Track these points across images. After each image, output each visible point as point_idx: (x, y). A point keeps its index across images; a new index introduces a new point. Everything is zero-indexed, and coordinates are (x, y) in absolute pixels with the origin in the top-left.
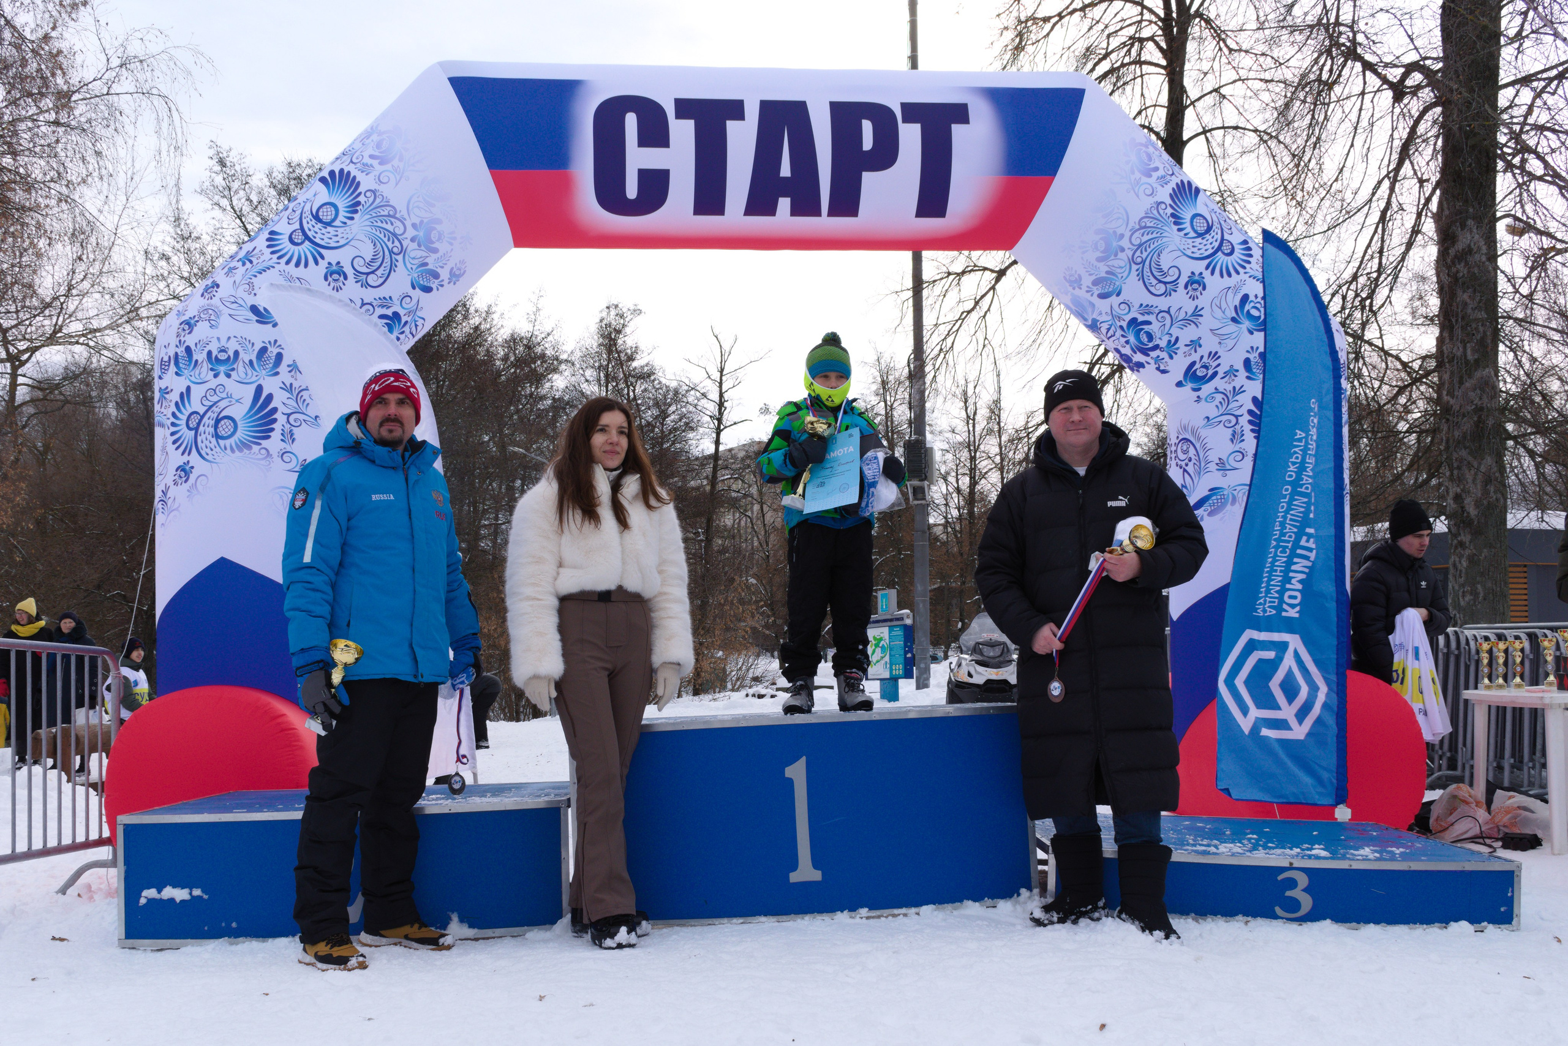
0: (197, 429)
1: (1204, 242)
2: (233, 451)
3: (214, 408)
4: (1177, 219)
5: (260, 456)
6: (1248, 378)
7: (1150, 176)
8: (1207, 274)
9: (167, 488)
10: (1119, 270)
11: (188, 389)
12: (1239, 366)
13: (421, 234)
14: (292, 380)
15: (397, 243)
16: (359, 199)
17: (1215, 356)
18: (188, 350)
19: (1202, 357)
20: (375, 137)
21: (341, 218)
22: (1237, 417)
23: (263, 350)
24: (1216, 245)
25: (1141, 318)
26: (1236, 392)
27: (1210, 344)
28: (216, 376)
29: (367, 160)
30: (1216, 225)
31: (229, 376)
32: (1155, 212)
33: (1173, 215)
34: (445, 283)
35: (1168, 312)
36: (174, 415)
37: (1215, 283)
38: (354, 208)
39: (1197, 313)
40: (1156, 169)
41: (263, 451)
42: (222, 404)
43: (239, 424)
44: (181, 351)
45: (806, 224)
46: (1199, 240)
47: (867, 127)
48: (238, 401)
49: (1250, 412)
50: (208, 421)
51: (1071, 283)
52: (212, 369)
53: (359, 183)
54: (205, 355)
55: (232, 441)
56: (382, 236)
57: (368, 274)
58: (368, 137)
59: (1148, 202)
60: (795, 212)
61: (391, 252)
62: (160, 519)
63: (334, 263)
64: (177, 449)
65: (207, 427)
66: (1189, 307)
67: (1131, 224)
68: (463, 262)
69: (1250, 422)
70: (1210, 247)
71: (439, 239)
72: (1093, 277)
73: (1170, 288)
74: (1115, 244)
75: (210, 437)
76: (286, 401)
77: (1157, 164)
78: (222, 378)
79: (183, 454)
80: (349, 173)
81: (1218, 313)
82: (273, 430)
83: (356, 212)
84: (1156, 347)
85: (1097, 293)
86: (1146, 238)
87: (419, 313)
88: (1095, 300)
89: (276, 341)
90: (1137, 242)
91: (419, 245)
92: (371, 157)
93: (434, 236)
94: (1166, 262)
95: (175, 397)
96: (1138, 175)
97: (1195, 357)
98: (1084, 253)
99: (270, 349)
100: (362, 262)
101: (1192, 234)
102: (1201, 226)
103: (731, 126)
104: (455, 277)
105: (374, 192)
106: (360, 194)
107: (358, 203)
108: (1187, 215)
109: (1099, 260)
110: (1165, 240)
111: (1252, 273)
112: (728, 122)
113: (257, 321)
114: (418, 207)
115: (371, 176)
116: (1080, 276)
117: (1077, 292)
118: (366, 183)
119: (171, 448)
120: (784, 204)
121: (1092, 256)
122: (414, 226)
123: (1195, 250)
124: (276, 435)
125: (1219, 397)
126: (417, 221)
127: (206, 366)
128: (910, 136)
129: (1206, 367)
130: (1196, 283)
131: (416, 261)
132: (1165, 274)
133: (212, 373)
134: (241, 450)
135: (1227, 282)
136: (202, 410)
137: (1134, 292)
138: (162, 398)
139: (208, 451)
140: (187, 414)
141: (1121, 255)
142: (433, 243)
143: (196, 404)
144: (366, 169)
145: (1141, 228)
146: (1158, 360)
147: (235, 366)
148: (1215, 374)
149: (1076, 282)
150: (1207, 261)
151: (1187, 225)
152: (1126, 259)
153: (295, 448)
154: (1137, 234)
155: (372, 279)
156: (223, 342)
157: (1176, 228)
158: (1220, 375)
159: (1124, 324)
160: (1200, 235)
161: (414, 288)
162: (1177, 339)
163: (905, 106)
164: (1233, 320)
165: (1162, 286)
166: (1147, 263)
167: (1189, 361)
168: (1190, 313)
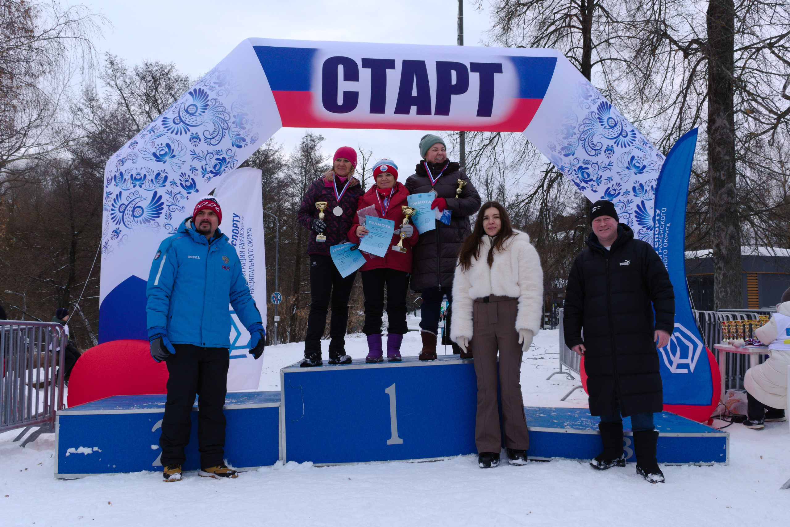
0: (124, 212)
1: (614, 131)
2: (141, 223)
3: (133, 202)
4: (601, 120)
5: (154, 226)
6: (635, 195)
7: (588, 99)
8: (615, 146)
9: (108, 241)
10: (573, 144)
11: (121, 192)
12: (631, 190)
13: (238, 120)
14: (172, 189)
15: (226, 124)
16: (208, 103)
17: (619, 185)
18: (121, 174)
19: (613, 185)
20: (217, 74)
21: (199, 112)
22: (629, 214)
23: (158, 174)
24: (619, 132)
25: (584, 166)
26: (629, 202)
27: (616, 179)
28: (134, 186)
29: (212, 84)
30: (619, 123)
31: (141, 187)
32: (590, 116)
33: (599, 118)
34: (248, 144)
35: (597, 164)
36: (113, 205)
37: (618, 150)
38: (205, 107)
39: (610, 164)
40: (591, 96)
41: (156, 224)
42: (137, 200)
43: (145, 210)
44: (118, 174)
45: (424, 119)
46: (611, 130)
47: (454, 74)
48: (145, 199)
49: (636, 212)
50: (130, 208)
51: (551, 149)
52: (133, 183)
53: (208, 96)
54: (129, 176)
55: (141, 218)
56: (218, 121)
57: (211, 139)
58: (213, 73)
59: (587, 112)
60: (418, 113)
61: (223, 128)
62: (103, 256)
63: (195, 133)
64: (114, 222)
65: (129, 212)
66: (607, 161)
67: (579, 122)
68: (257, 134)
69: (636, 217)
70: (616, 133)
71: (247, 123)
72: (561, 146)
73: (598, 152)
74: (571, 131)
75: (130, 216)
76: (169, 199)
77: (591, 93)
78: (137, 188)
79: (116, 224)
80: (203, 90)
81: (620, 165)
82: (161, 213)
83: (206, 109)
84: (591, 180)
85: (563, 154)
86: (586, 129)
87: (235, 158)
88: (562, 157)
89: (164, 170)
90: (582, 130)
91: (237, 126)
92: (215, 83)
93: (244, 121)
94: (596, 140)
95: (114, 196)
96: (582, 99)
97: (610, 185)
98: (557, 135)
99: (162, 174)
100: (208, 133)
101: (608, 127)
102: (612, 123)
103: (389, 71)
104: (253, 141)
105: (215, 100)
106: (208, 100)
107: (207, 105)
108: (605, 118)
109: (564, 138)
110: (595, 130)
111: (636, 146)
112: (387, 70)
113: (156, 160)
114: (237, 108)
115: (214, 92)
116: (555, 146)
117: (554, 153)
118: (212, 95)
119: (111, 221)
120: (414, 109)
121: (561, 136)
122: (234, 116)
123: (609, 134)
124: (163, 216)
125: (621, 204)
126: (236, 114)
127: (130, 182)
128: (474, 78)
129: (615, 190)
130: (610, 150)
131: (235, 133)
132: (595, 146)
133: (132, 185)
134: (145, 223)
135: (624, 150)
136: (126, 203)
137: (581, 154)
138: (107, 197)
139: (129, 223)
140: (119, 204)
141: (574, 136)
142: (243, 124)
143: (124, 200)
144: (212, 88)
145: (584, 124)
146: (592, 186)
147: (144, 182)
148: (619, 193)
149: (553, 148)
150: (615, 140)
151: (605, 123)
152: (577, 138)
153: (171, 222)
154: (582, 127)
155: (213, 141)
156: (139, 170)
157: (600, 124)
158: (622, 194)
159: (576, 169)
160: (612, 128)
161: (233, 146)
162: (601, 177)
163: (472, 64)
164: (628, 168)
165: (594, 151)
166: (587, 140)
167: (607, 187)
168: (607, 164)
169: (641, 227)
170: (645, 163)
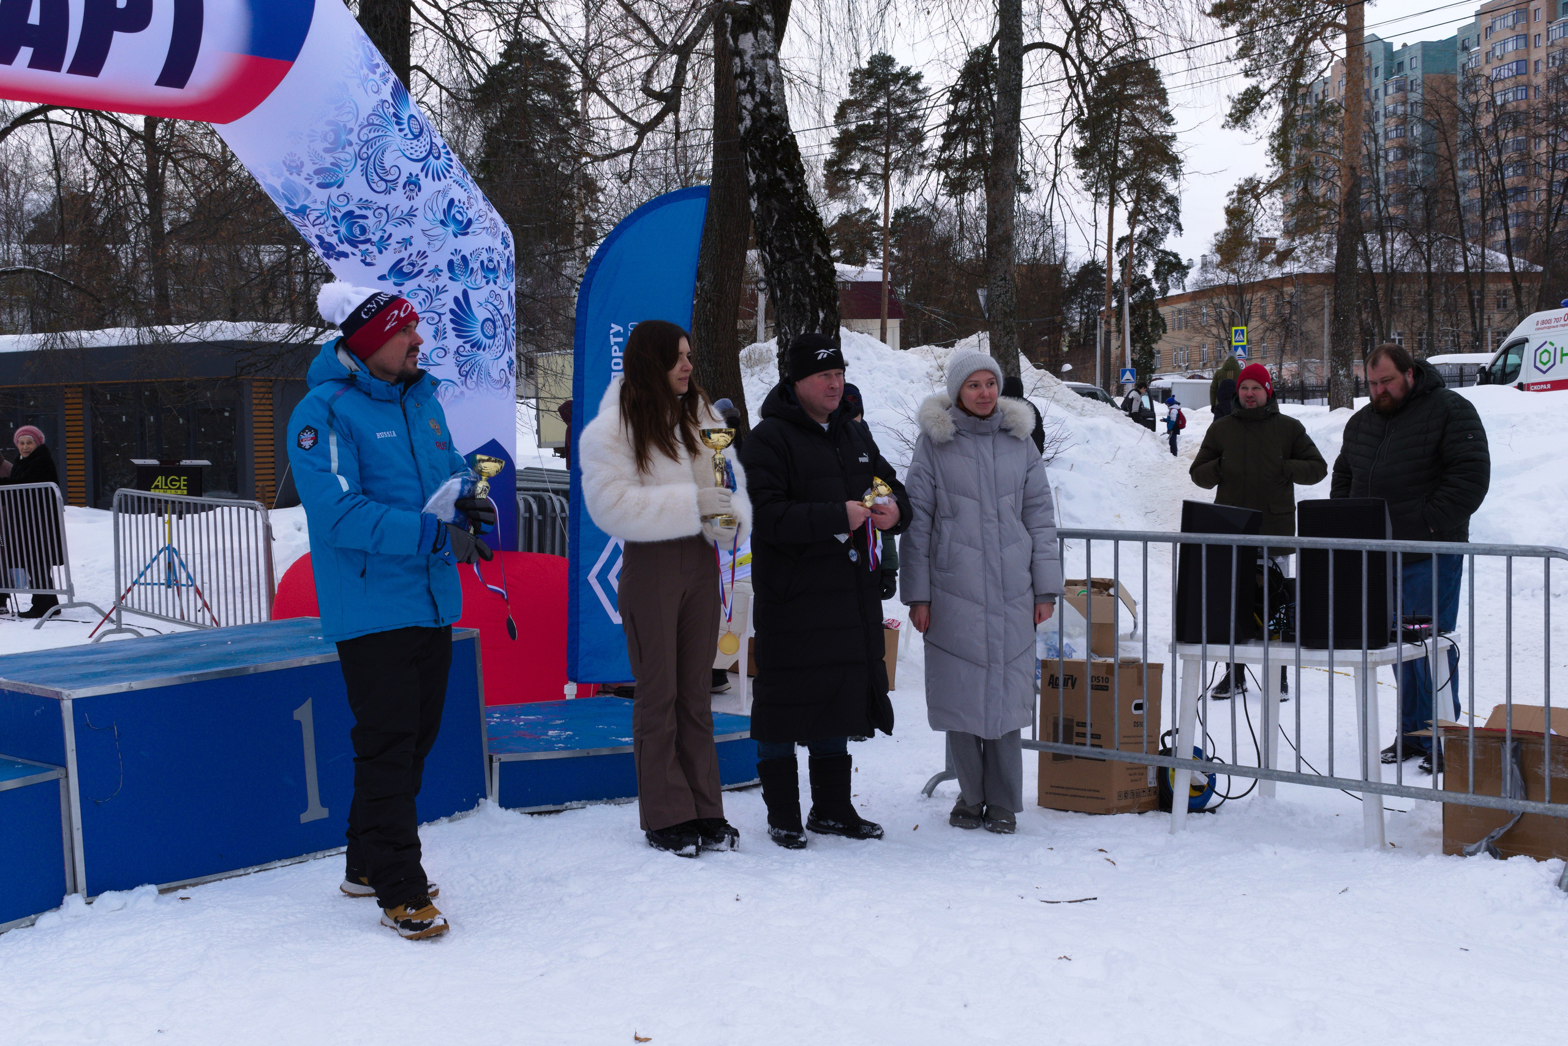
1: (419, 143)
4: (398, 119)
6: (451, 278)
7: (375, 73)
8: (422, 176)
10: (344, 163)
12: (444, 266)
17: (422, 255)
19: (411, 255)
22: (439, 315)
24: (428, 148)
25: (358, 212)
26: (439, 291)
27: (420, 243)
30: (425, 128)
32: (382, 110)
35: (386, 209)
37: (427, 185)
39: (412, 213)
40: (378, 66)
45: (45, 78)
46: (415, 142)
49: (452, 311)
59: (374, 100)
60: (32, 65)
66: (405, 206)
67: (360, 120)
69: (452, 321)
70: (423, 149)
72: (317, 167)
73: (390, 186)
74: (344, 137)
77: (378, 60)
81: (430, 215)
84: (368, 241)
85: (316, 181)
86: (372, 135)
88: (313, 188)
90: (364, 138)
94: (389, 160)
96: (366, 71)
97: (405, 254)
98: (311, 141)
101: (410, 136)
102: (416, 128)
108: (404, 115)
109: (326, 150)
110: (389, 139)
111: (455, 178)
116: (302, 164)
117: (294, 178)
120: (25, 53)
121: (320, 146)
123: (412, 151)
125: (422, 294)
129: (413, 265)
130: (413, 184)
132: (387, 173)
135: (438, 185)
137: (356, 186)
141: (348, 149)
145: (369, 125)
146: (365, 253)
148: (421, 271)
149: (296, 168)
150: (421, 164)
151: (406, 126)
152: (353, 153)
154: (365, 130)
157: (397, 128)
158: (425, 273)
159: (339, 215)
160: (416, 137)
162: (390, 235)
164: (442, 222)
165: (383, 183)
166: (372, 159)
167: (398, 257)
168: (405, 212)
169: (460, 341)
170: (471, 214)
